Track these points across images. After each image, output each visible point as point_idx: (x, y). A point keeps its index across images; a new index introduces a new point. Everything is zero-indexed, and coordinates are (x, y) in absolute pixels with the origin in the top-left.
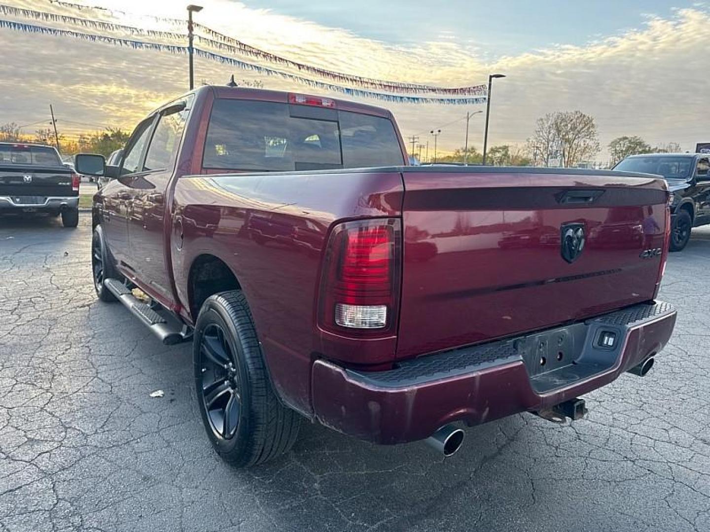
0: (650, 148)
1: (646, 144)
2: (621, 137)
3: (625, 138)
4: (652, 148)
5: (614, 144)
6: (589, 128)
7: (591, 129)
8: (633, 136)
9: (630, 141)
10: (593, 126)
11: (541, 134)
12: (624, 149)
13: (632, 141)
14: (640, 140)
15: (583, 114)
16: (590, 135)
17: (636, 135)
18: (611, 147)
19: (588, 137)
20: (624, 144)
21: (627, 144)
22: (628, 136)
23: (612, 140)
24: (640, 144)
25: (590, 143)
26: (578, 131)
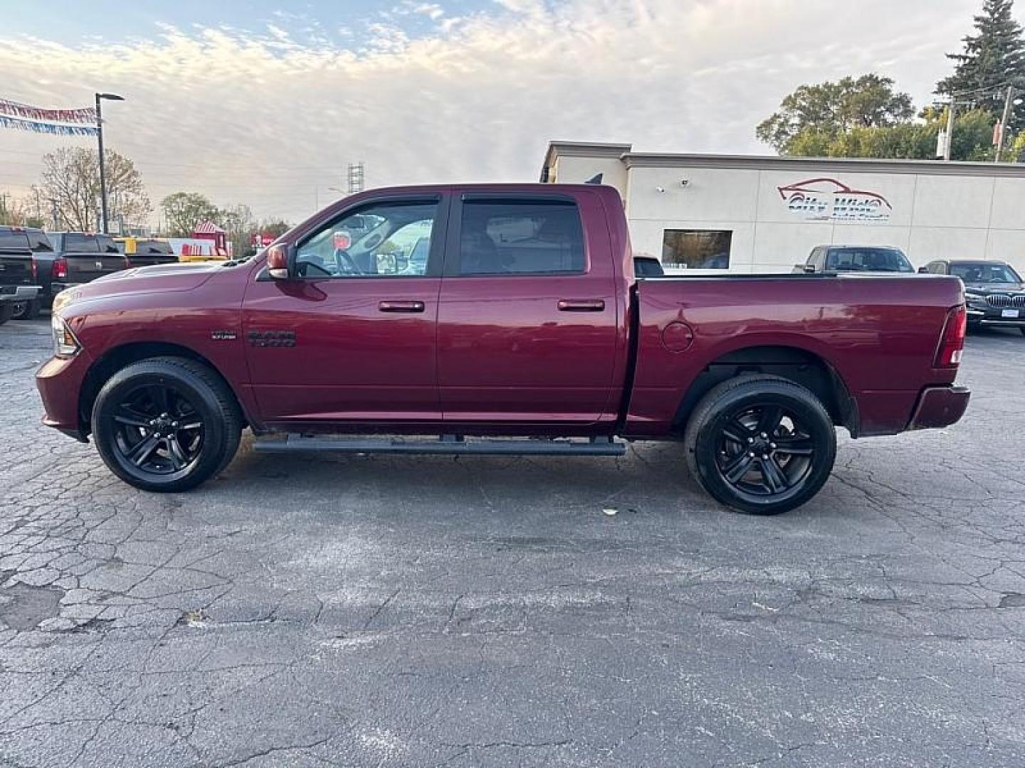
0: (217, 210)
1: (211, 204)
2: (176, 192)
3: (182, 195)
4: (219, 210)
5: (168, 202)
6: (129, 177)
7: (133, 178)
8: (192, 193)
9: (189, 200)
10: (135, 174)
11: (54, 180)
12: (183, 210)
13: (193, 199)
14: (203, 199)
15: (118, 154)
16: (133, 186)
17: (196, 192)
18: (164, 207)
19: (131, 189)
20: (183, 204)
21: (187, 204)
22: (187, 193)
23: (165, 196)
24: (203, 203)
25: (137, 199)
26: (114, 180)
